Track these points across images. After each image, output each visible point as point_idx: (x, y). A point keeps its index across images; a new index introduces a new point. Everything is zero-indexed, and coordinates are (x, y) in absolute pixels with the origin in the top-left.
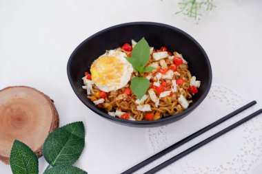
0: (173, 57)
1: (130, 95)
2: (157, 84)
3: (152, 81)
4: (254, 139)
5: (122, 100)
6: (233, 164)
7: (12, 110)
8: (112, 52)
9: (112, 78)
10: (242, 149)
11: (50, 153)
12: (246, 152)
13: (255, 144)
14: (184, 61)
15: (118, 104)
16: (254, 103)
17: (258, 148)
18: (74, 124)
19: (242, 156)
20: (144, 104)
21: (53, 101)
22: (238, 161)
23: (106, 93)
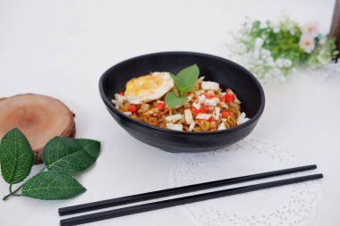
0: (224, 94)
1: (163, 110)
2: (197, 106)
3: (191, 102)
4: (304, 201)
5: (152, 116)
6: (268, 218)
7: (25, 112)
8: (156, 74)
9: (147, 88)
10: (285, 207)
11: (50, 153)
12: (289, 211)
13: (303, 206)
14: (237, 101)
15: (146, 120)
16: (314, 167)
17: (306, 210)
18: (90, 141)
19: (283, 213)
20: (176, 123)
21: (74, 115)
22: (276, 216)
23: (136, 106)
